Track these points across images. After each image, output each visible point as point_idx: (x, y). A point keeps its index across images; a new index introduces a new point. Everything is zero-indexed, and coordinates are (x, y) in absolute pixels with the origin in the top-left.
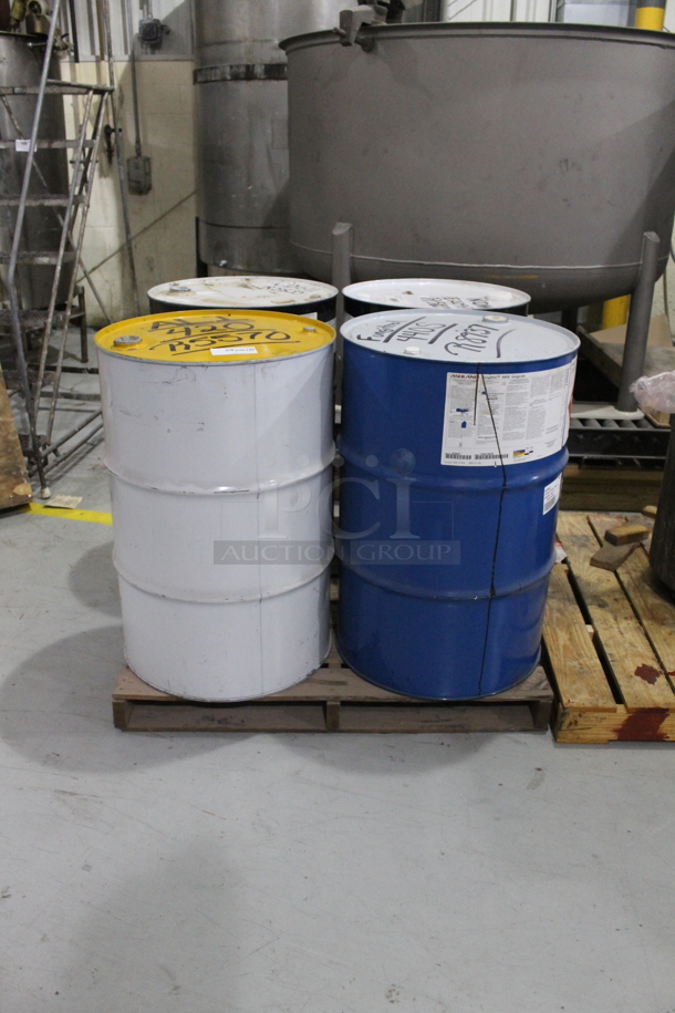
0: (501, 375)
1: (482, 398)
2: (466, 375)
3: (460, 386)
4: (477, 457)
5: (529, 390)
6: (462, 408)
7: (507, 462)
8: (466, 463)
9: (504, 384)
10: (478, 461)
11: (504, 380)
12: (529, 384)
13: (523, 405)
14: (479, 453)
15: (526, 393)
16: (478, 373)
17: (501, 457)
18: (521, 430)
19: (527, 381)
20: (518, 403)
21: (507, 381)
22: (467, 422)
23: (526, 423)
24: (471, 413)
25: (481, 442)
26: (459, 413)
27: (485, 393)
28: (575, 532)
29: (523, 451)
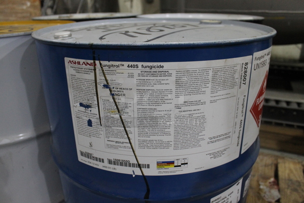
0: (126, 64)
1: (104, 93)
2: (82, 61)
3: (78, 75)
4: (110, 162)
5: (172, 86)
6: (85, 102)
7: (147, 172)
8: (100, 166)
9: (131, 76)
10: (112, 166)
11: (131, 70)
12: (173, 79)
13: (164, 107)
14: (112, 158)
15: (171, 91)
16: (94, 59)
17: (139, 166)
18: (165, 139)
19: (167, 74)
20: (157, 104)
21: (136, 72)
22: (93, 120)
23: (172, 130)
24: (95, 110)
25: (111, 146)
26: (83, 109)
27: (106, 86)
28: (292, 177)
29: (172, 163)
